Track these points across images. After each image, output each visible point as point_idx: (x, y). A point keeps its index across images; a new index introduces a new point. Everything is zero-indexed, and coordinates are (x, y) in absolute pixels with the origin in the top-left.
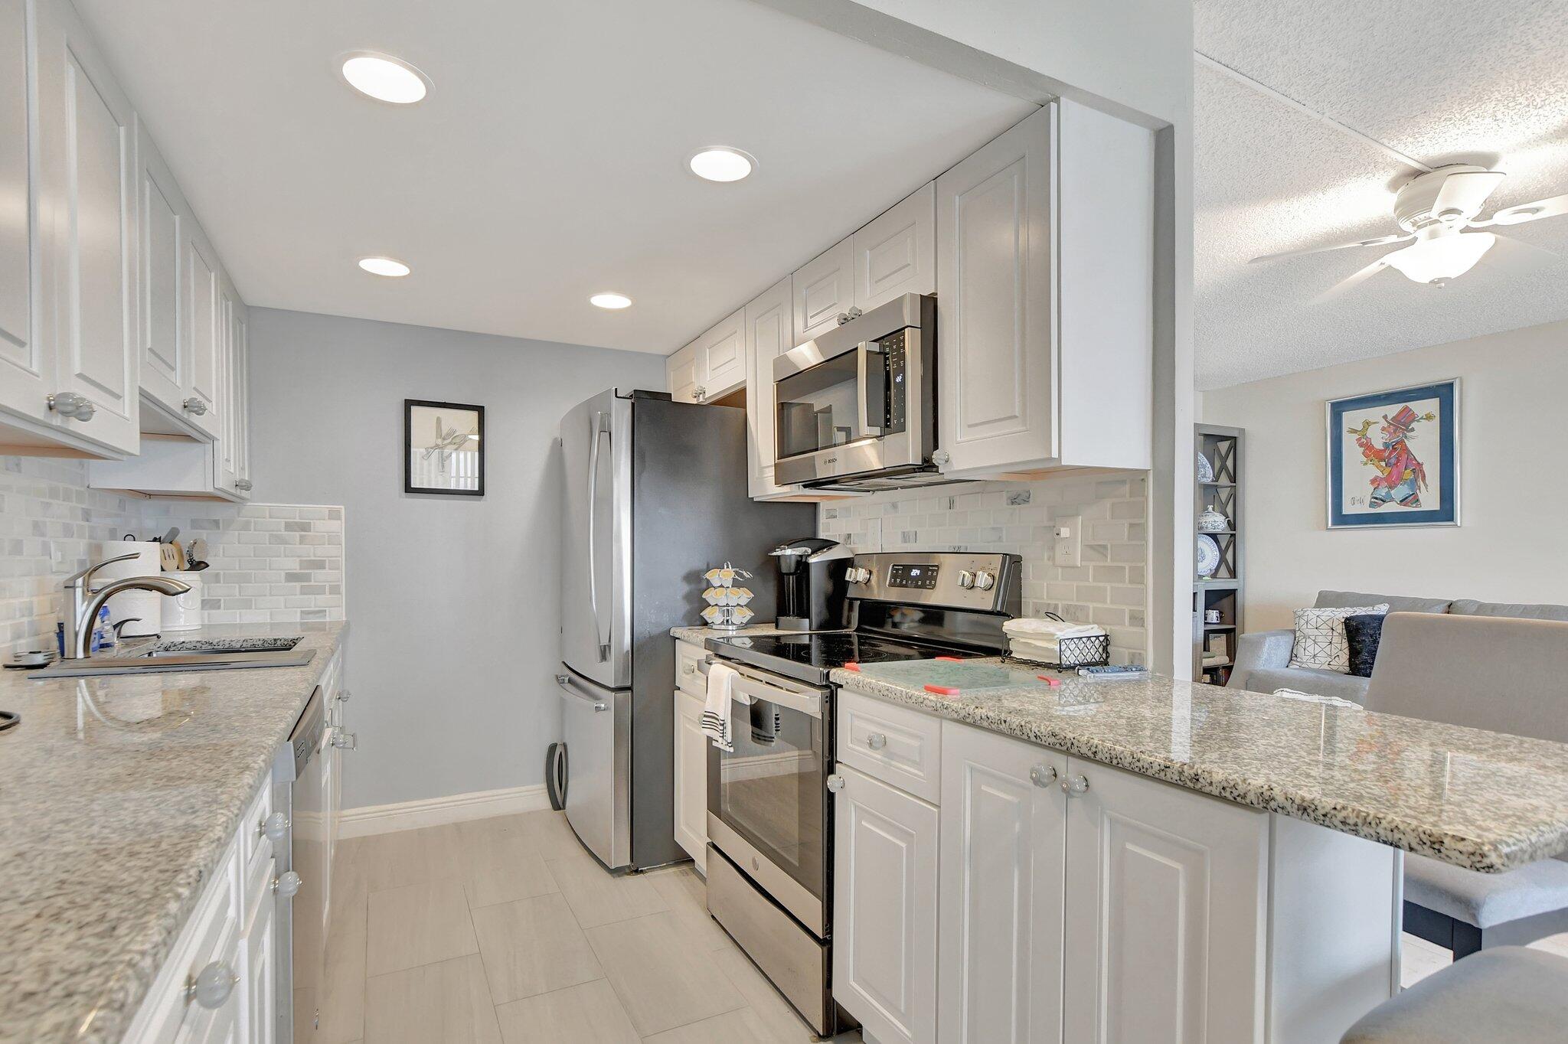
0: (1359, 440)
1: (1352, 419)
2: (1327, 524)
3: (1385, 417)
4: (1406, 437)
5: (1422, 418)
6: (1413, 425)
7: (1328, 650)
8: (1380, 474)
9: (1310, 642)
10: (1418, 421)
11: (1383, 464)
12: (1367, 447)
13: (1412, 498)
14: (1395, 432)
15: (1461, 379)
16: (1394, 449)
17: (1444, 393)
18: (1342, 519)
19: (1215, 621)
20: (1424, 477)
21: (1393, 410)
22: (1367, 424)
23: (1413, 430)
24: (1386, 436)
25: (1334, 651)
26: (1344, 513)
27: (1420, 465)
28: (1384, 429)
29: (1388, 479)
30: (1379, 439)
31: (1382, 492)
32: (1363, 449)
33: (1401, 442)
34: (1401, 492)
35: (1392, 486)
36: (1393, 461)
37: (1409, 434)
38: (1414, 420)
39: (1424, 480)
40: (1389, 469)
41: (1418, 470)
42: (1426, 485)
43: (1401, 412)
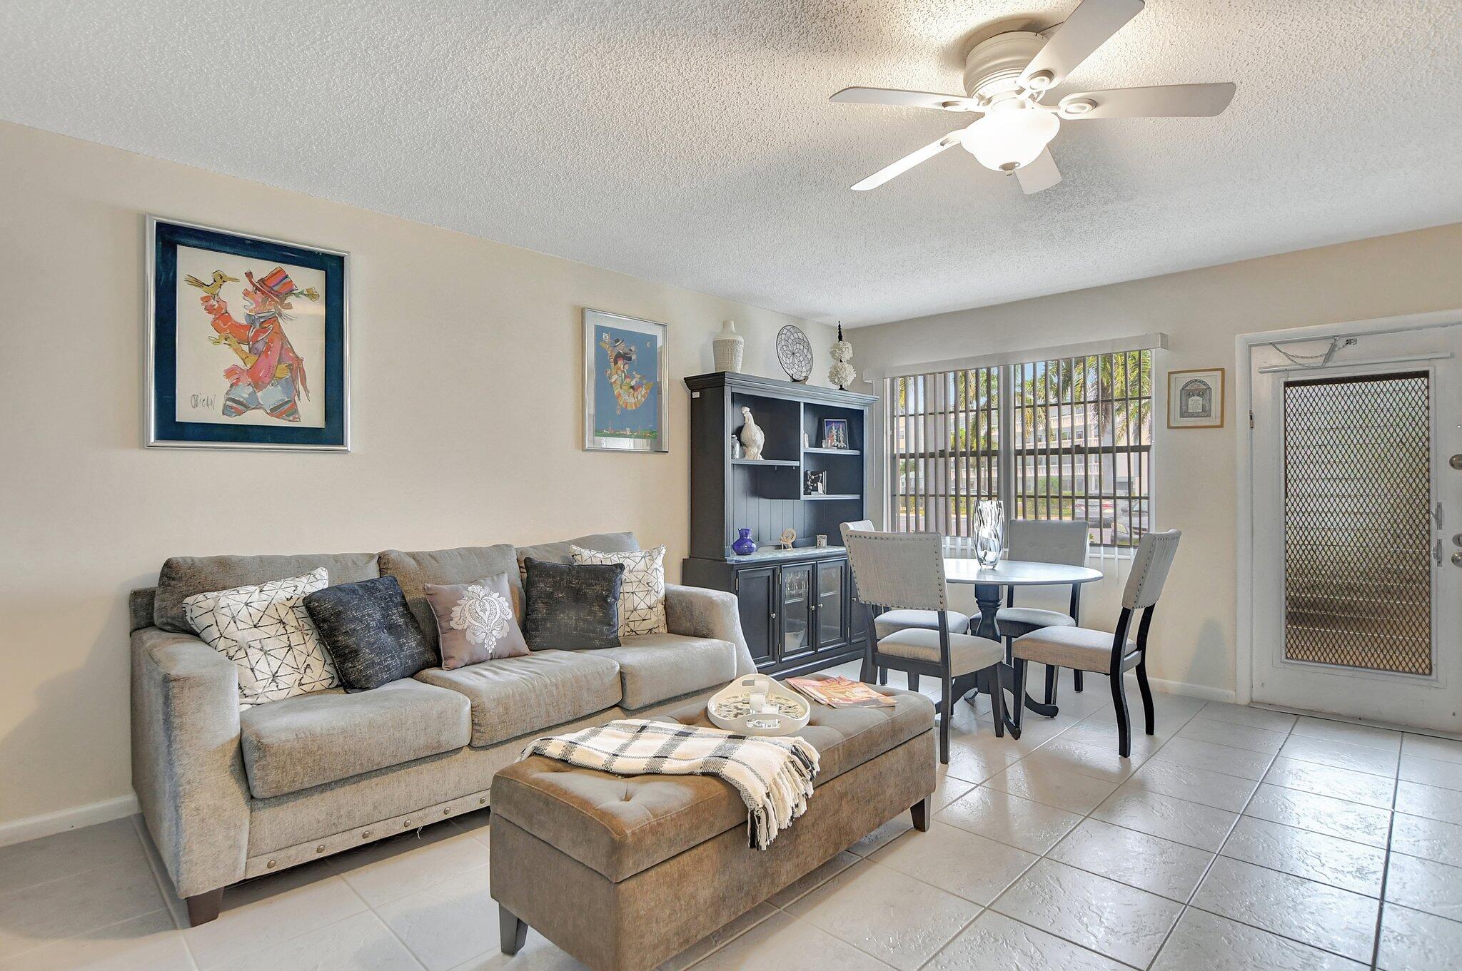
0: (205, 299)
2: (147, 436)
3: (249, 276)
4: (279, 315)
5: (300, 293)
6: (290, 299)
7: (290, 659)
8: (241, 364)
10: (297, 296)
11: (246, 348)
12: (221, 317)
13: (286, 408)
14: (264, 301)
16: (262, 328)
20: (304, 378)
21: (263, 268)
22: (220, 278)
23: (289, 306)
24: (250, 304)
25: (301, 659)
26: (177, 420)
27: (299, 360)
28: (246, 293)
29: (252, 372)
30: (239, 306)
31: (244, 392)
32: (211, 317)
33: (273, 319)
34: (272, 395)
35: (257, 384)
36: (260, 346)
37: (285, 311)
38: (290, 292)
39: (304, 383)
40: (253, 358)
41: (296, 367)
42: (307, 391)
43: (273, 275)
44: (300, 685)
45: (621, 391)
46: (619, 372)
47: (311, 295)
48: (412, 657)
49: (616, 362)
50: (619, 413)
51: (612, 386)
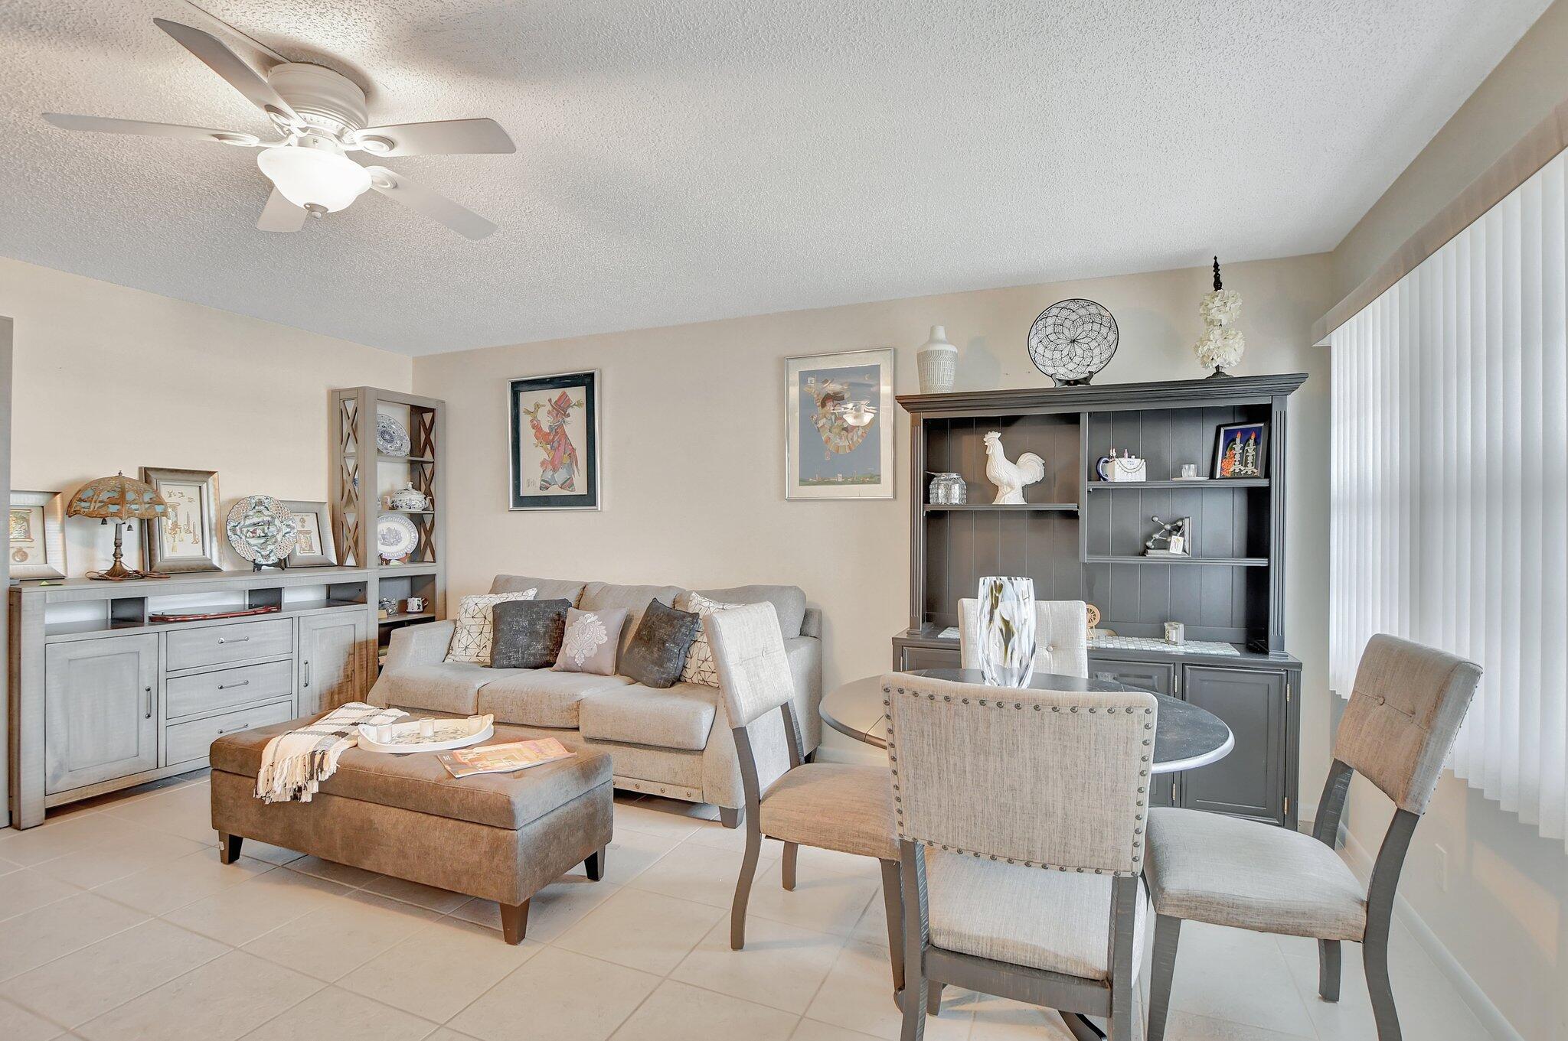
0: (532, 421)
1: (527, 398)
2: (509, 505)
3: (550, 400)
4: (564, 422)
5: (574, 405)
6: (570, 411)
7: (477, 640)
8: (547, 458)
9: (465, 631)
10: (572, 407)
11: (549, 447)
12: (537, 427)
13: (568, 483)
14: (557, 415)
15: (601, 371)
16: (557, 433)
17: (586, 380)
18: (522, 501)
19: (416, 610)
20: (577, 462)
21: (555, 394)
22: (538, 406)
23: (569, 415)
24: (550, 419)
25: (483, 641)
26: (522, 495)
27: (573, 450)
28: (549, 412)
29: (552, 462)
30: (546, 422)
31: (549, 475)
32: (534, 431)
33: (561, 426)
34: (561, 475)
35: (555, 470)
36: (556, 444)
37: (567, 419)
38: (569, 407)
39: (576, 465)
40: (553, 453)
41: (572, 454)
42: (578, 470)
43: (560, 398)
44: (477, 656)
45: (832, 436)
46: (828, 416)
47: (579, 405)
48: (534, 655)
49: (823, 405)
50: (827, 458)
51: (819, 431)
